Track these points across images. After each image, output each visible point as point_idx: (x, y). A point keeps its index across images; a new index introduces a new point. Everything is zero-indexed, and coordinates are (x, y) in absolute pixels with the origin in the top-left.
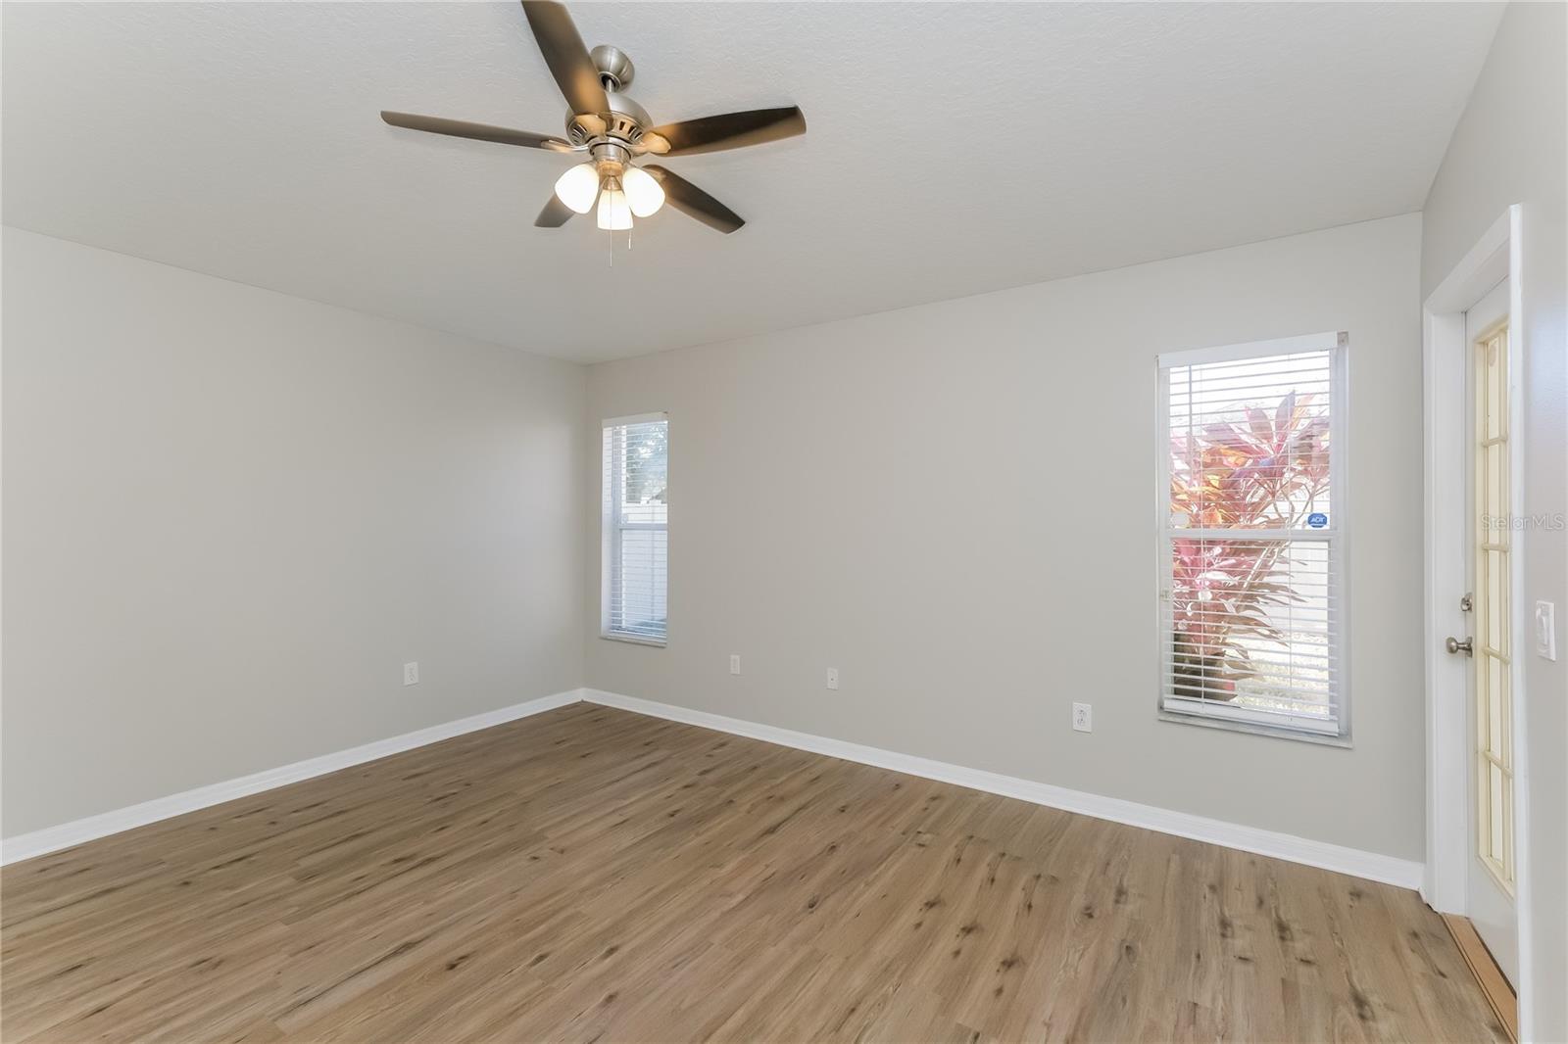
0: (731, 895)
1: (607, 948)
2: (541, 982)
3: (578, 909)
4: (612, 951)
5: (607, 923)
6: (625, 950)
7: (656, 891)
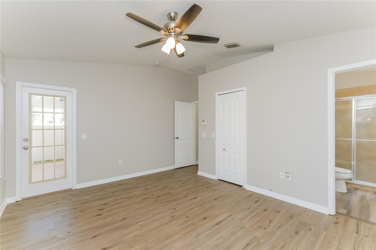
0: (140, 225)
1: (174, 217)
2: (187, 213)
3: (180, 227)
4: (173, 216)
5: (173, 223)
6: (170, 216)
7: (158, 229)
